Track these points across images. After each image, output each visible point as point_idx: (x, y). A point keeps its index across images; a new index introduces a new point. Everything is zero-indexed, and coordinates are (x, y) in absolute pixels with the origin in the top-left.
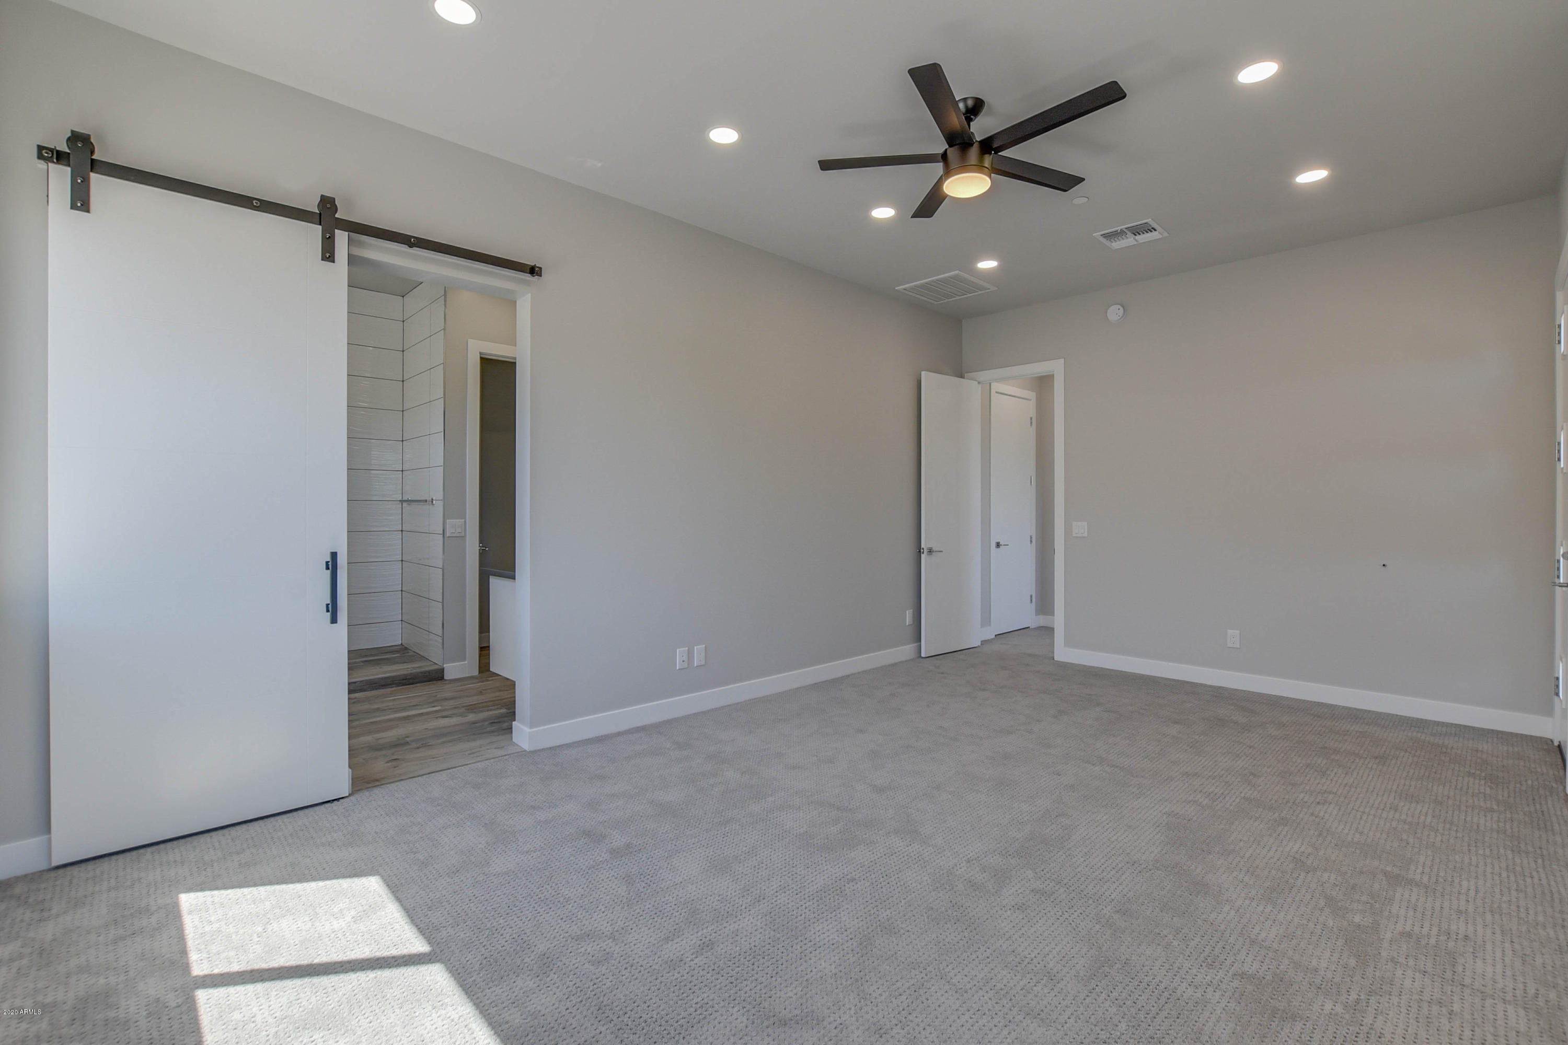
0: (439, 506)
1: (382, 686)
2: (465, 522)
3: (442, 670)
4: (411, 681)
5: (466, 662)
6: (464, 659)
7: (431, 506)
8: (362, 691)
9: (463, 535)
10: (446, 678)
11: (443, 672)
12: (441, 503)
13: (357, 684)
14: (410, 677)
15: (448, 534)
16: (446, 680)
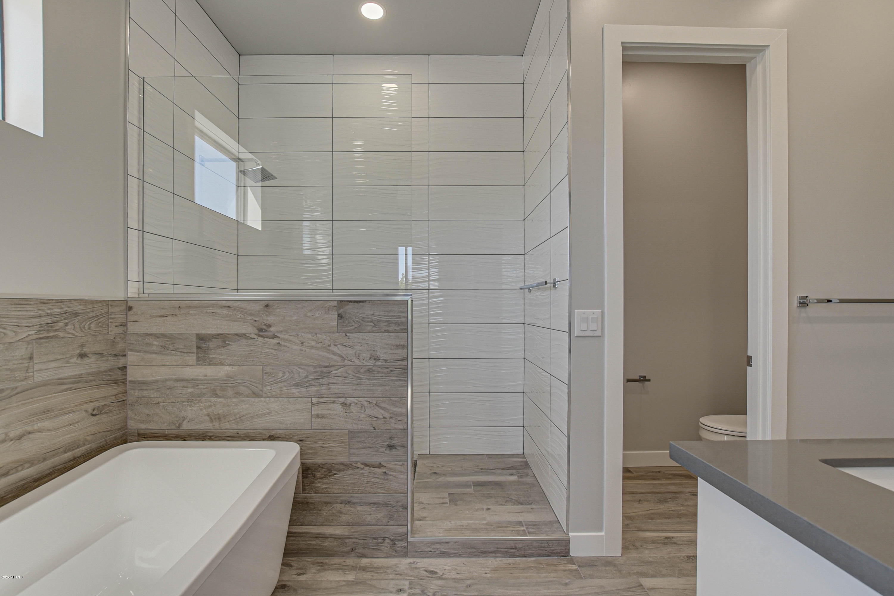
0: (564, 289)
1: (484, 553)
2: (603, 313)
3: (567, 542)
4: (523, 552)
5: (602, 534)
6: (600, 529)
7: (553, 291)
8: (457, 556)
9: (600, 334)
10: (573, 553)
11: (569, 540)
12: (567, 284)
13: (450, 544)
14: (520, 546)
15: (576, 332)
16: (572, 561)
